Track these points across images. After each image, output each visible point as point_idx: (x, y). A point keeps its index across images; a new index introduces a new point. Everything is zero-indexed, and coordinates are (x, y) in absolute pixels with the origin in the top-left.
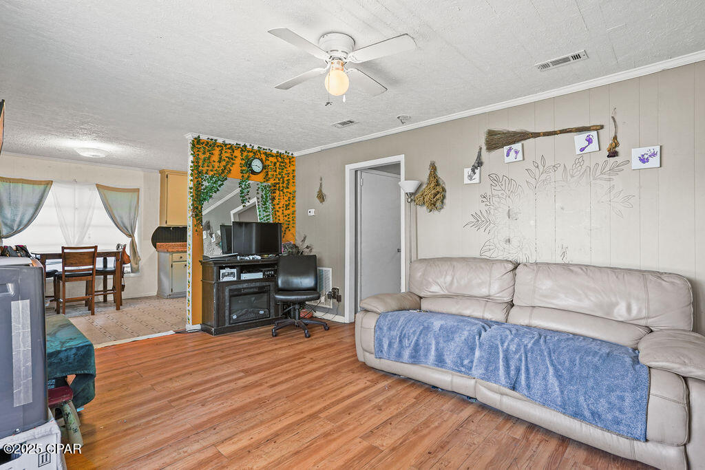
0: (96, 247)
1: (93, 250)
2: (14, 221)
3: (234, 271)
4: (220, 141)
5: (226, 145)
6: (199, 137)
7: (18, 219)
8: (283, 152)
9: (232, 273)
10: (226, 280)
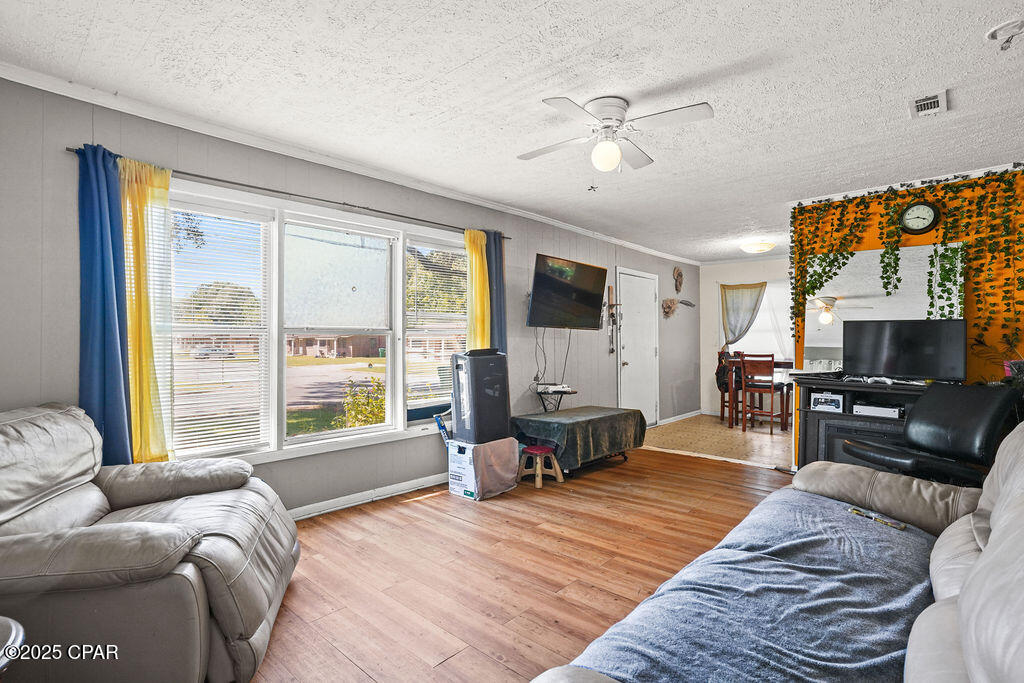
0: (772, 356)
1: (770, 359)
2: (736, 327)
3: (840, 398)
4: (838, 197)
5: (850, 201)
6: (800, 204)
7: (739, 326)
8: (1010, 167)
9: (833, 401)
10: (822, 410)
